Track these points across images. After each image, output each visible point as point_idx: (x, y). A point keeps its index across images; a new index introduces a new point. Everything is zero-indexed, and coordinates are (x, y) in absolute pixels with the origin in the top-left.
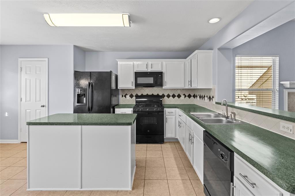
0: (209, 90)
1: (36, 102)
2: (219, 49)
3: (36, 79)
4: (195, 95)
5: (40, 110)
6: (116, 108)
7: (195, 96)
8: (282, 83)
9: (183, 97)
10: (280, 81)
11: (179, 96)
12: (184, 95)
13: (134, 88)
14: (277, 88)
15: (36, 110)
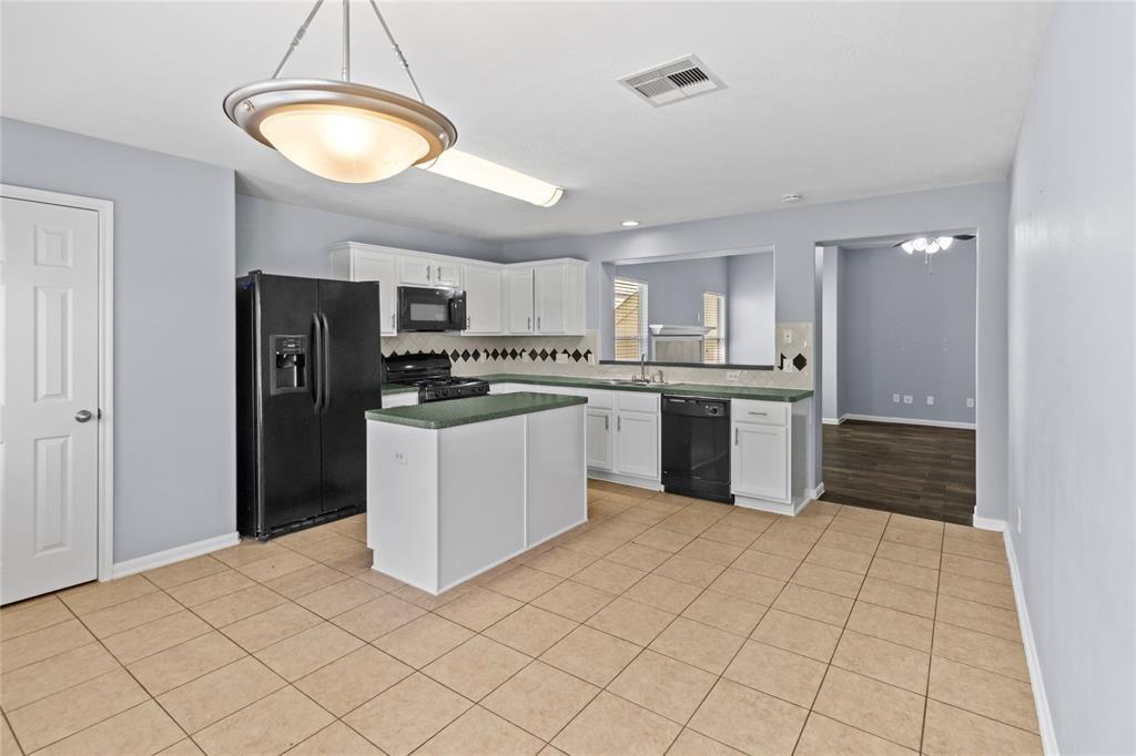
0: (580, 338)
1: (36, 399)
2: (604, 264)
3: (36, 289)
4: (514, 350)
5: (63, 440)
6: (385, 394)
7: (504, 354)
8: (651, 326)
9: (483, 355)
10: (650, 323)
11: (476, 355)
12: (486, 351)
13: (395, 335)
14: (645, 335)
15: (36, 440)
